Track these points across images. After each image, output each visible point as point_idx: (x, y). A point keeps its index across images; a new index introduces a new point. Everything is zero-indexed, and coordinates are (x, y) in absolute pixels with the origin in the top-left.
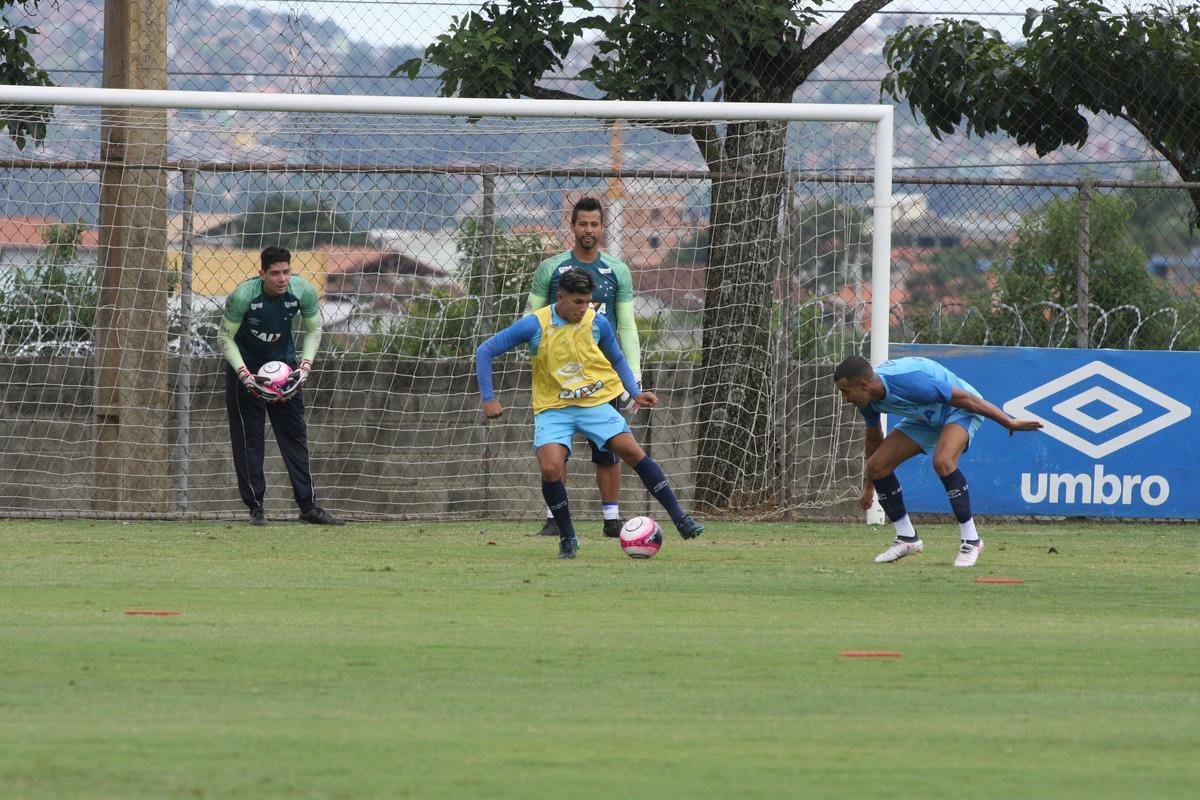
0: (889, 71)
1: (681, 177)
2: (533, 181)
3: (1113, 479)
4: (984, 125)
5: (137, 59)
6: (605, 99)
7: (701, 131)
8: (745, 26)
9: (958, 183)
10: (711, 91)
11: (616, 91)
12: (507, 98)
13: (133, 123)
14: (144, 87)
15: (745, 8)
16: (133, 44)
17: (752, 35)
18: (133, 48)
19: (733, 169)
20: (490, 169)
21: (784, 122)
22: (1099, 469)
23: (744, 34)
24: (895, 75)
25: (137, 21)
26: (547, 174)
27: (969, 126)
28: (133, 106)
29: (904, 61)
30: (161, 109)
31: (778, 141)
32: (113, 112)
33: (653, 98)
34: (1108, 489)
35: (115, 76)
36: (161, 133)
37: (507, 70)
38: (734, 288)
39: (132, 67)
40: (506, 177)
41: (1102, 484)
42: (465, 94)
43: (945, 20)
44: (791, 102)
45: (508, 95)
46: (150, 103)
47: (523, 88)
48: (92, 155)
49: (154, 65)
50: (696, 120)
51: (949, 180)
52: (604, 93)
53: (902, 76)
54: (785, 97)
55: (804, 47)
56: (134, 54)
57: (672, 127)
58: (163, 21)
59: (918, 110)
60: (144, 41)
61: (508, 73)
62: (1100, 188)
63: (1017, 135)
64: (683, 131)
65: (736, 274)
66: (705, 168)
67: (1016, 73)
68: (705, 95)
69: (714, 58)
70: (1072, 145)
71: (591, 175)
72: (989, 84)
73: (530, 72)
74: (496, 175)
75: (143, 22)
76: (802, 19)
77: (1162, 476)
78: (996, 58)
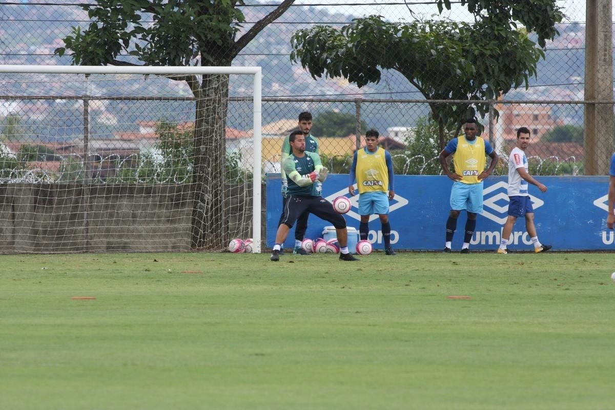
0: (292, 50)
1: (174, 100)
2: (107, 102)
4: (334, 73)
6: (145, 65)
7: (190, 79)
8: (207, 32)
10: (193, 61)
11: (150, 61)
12: (101, 65)
15: (207, 23)
17: (209, 36)
19: (205, 96)
20: (86, 96)
21: (228, 75)
23: (206, 37)
26: (113, 99)
27: (327, 74)
29: (299, 44)
31: (225, 85)
33: (166, 64)
37: (100, 51)
38: (206, 148)
40: (94, 100)
42: (83, 64)
43: (319, 27)
44: (230, 66)
45: (102, 64)
47: (108, 60)
52: (144, 63)
53: (299, 51)
54: (228, 64)
55: (236, 40)
57: (176, 77)
59: (307, 67)
61: (101, 54)
62: (365, 103)
63: (348, 78)
64: (181, 79)
65: (207, 142)
66: (192, 96)
67: (349, 51)
68: (190, 63)
69: (193, 47)
70: (374, 82)
71: (133, 99)
72: (337, 55)
73: (113, 54)
74: (89, 99)
76: (234, 29)
77: (396, 230)
78: (339, 44)
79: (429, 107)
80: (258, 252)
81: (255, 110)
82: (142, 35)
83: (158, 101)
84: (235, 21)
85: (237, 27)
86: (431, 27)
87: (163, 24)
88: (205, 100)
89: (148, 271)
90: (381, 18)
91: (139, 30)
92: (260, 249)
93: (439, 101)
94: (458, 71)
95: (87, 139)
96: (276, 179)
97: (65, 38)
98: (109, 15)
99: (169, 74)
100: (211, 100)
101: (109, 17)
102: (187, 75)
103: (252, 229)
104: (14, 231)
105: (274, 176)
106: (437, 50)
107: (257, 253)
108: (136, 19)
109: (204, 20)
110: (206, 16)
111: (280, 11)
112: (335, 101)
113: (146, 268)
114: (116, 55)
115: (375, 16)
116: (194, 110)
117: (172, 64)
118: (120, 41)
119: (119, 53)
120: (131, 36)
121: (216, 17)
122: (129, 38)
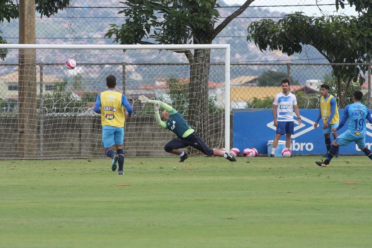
0: (248, 34)
2: (136, 66)
3: (298, 144)
4: (274, 47)
5: (27, 36)
6: (159, 44)
7: (187, 52)
8: (197, 23)
10: (188, 41)
11: (162, 41)
12: (133, 44)
13: (26, 53)
14: (29, 44)
15: (196, 18)
16: (26, 32)
17: (198, 26)
18: (26, 33)
19: (196, 62)
20: (124, 63)
21: (210, 49)
22: (294, 141)
23: (196, 26)
24: (250, 35)
25: (27, 25)
26: (140, 64)
27: (269, 48)
28: (26, 49)
29: (253, 31)
30: (34, 49)
31: (208, 55)
32: (21, 50)
33: (172, 43)
34: (296, 147)
35: (22, 41)
36: (35, 56)
38: (197, 94)
39: (26, 38)
40: (129, 66)
41: (295, 146)
42: (122, 43)
43: (264, 20)
44: (211, 44)
46: (31, 48)
47: (137, 41)
48: (17, 62)
49: (32, 37)
52: (159, 42)
53: (253, 35)
54: (210, 42)
55: (214, 28)
56: (27, 35)
57: (178, 51)
58: (34, 26)
59: (257, 44)
60: (29, 31)
61: (133, 37)
62: (293, 66)
63: (282, 50)
64: (181, 52)
65: (198, 90)
66: (188, 62)
68: (187, 42)
69: (189, 32)
70: (298, 53)
72: (275, 36)
73: (140, 37)
74: (126, 65)
75: (29, 26)
76: (213, 21)
77: (311, 143)
78: (276, 29)
79: (332, 67)
81: (226, 70)
83: (168, 65)
84: (214, 16)
85: (215, 20)
86: (333, 19)
88: (196, 64)
89: (162, 168)
90: (302, 13)
93: (338, 64)
94: (349, 46)
95: (125, 89)
100: (200, 64)
102: (185, 50)
103: (224, 143)
104: (80, 145)
105: (238, 110)
106: (336, 33)
109: (195, 16)
110: (196, 14)
111: (241, 10)
112: (275, 65)
113: (160, 166)
114: (142, 37)
115: (298, 12)
116: (189, 71)
117: (176, 43)
118: (145, 30)
119: (144, 36)
120: (151, 26)
121: (202, 14)
122: (150, 27)
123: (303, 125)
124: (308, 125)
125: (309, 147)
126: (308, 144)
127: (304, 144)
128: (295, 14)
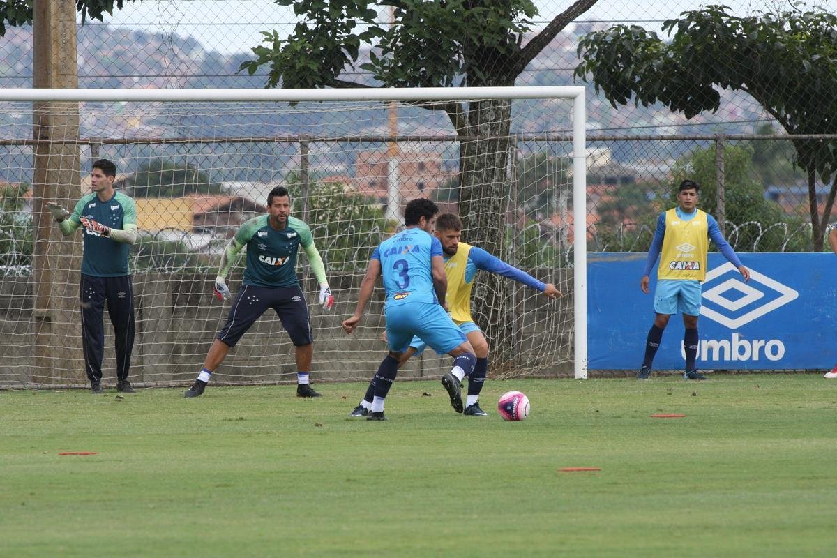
0: (581, 62)
1: (438, 140)
2: (335, 145)
3: (745, 343)
4: (647, 98)
5: (57, 67)
7: (452, 107)
8: (481, 34)
9: (632, 139)
10: (458, 79)
11: (391, 81)
13: (55, 112)
14: (62, 87)
15: (480, 20)
16: (54, 58)
17: (485, 39)
18: (54, 60)
19: (476, 133)
20: (305, 138)
21: (509, 100)
22: (735, 336)
23: (480, 39)
24: (585, 64)
25: (56, 40)
26: (346, 140)
27: (637, 99)
28: (54, 100)
29: (591, 53)
30: (74, 102)
31: (506, 114)
32: (41, 105)
33: (417, 85)
34: (742, 350)
35: (42, 81)
36: (75, 119)
37: (314, 66)
38: (478, 216)
39: (54, 73)
40: (317, 143)
41: (738, 347)
42: (288, 85)
43: (619, 26)
44: (513, 86)
45: (316, 86)
46: (64, 98)
47: (327, 80)
48: (28, 135)
49: (69, 72)
50: (448, 100)
51: (625, 138)
52: (382, 83)
53: (590, 64)
54: (510, 82)
55: (522, 47)
56: (54, 64)
57: (431, 105)
58: (74, 41)
60: (62, 55)
61: (316, 70)
62: (731, 141)
63: (670, 104)
64: (439, 108)
65: (479, 206)
66: (455, 133)
67: (668, 62)
68: (453, 82)
69: (459, 57)
70: (709, 110)
71: (376, 140)
72: (651, 70)
73: (332, 70)
74: (310, 142)
75: (60, 41)
76: (520, 28)
77: (779, 340)
78: (655, 51)
80: (583, 377)
81: (576, 154)
82: (381, 41)
84: (522, 16)
85: (525, 25)
86: (792, 22)
87: (411, 23)
90: (724, 9)
91: (375, 31)
92: (585, 372)
96: (595, 263)
97: (256, 47)
98: (326, 9)
99: (423, 101)
101: (325, 13)
102: (447, 103)
103: (573, 343)
106: (812, 62)
107: (581, 379)
108: (369, 16)
109: (476, 15)
110: (479, 9)
114: (337, 73)
115: (716, 6)
117: (429, 84)
118: (344, 51)
119: (343, 67)
120: (361, 40)
121: (495, 10)
122: (358, 44)
123: (756, 295)
124: (771, 295)
125: (775, 350)
126: (771, 343)
127: (762, 343)
128: (707, 11)
